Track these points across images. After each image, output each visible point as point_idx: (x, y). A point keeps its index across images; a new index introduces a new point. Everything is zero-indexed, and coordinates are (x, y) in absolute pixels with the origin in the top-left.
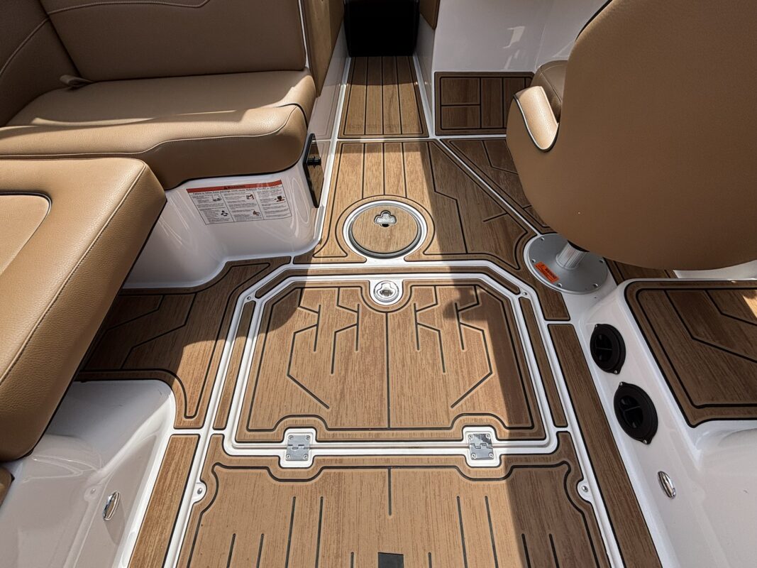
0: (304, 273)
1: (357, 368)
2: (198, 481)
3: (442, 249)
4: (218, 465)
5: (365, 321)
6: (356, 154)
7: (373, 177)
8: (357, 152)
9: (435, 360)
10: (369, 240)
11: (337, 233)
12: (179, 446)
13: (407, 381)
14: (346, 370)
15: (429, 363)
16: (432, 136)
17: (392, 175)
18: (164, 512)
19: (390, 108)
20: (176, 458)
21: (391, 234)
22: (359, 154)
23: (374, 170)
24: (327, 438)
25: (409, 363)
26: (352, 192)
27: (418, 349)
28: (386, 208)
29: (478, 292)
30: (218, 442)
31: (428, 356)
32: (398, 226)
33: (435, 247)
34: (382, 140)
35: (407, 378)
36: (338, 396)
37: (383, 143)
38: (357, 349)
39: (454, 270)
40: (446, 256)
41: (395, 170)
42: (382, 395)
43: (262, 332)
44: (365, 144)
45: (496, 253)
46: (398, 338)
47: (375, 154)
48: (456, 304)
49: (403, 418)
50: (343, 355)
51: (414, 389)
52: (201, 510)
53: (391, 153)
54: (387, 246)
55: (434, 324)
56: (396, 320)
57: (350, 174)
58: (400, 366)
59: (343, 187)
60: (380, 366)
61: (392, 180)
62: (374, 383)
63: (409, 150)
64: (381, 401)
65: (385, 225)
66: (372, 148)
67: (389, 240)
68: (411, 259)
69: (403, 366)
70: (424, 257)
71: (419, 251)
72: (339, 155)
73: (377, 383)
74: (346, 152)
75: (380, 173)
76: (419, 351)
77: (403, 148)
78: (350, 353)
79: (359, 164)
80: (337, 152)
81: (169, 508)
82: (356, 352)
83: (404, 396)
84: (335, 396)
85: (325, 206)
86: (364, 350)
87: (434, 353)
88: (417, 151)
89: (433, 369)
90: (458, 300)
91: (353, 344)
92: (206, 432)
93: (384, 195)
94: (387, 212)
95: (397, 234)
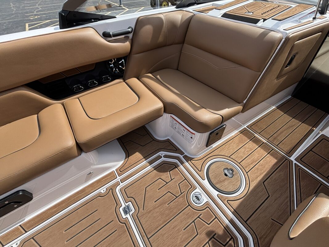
0: (182, 163)
1: (162, 210)
2: (106, 188)
3: (237, 208)
4: (112, 190)
5: (180, 199)
6: (246, 138)
7: (243, 153)
8: (247, 138)
9: (184, 241)
10: (213, 174)
11: (206, 160)
12: (112, 175)
13: (168, 234)
14: (159, 206)
15: (181, 239)
16: (293, 158)
17: (251, 159)
18: (96, 186)
19: (285, 130)
20: (109, 177)
21: (224, 181)
22: (247, 139)
23: (246, 150)
24: (134, 217)
25: (176, 230)
26: (228, 151)
27: (184, 230)
28: (234, 169)
29: (230, 242)
30: (117, 184)
31: (184, 237)
32: (230, 180)
33: (235, 204)
34: (265, 141)
35: (170, 233)
36: (148, 211)
37: (263, 143)
38: (168, 205)
39: (231, 221)
40: (236, 212)
41: (256, 158)
42: (158, 227)
43: (154, 168)
44: (255, 137)
45: (260, 238)
46: (182, 218)
47: (254, 145)
48: (216, 234)
49: (155, 242)
50: (163, 201)
51: (167, 240)
52: (100, 195)
53: (262, 150)
54: (217, 183)
55: (199, 229)
56: (189, 211)
57: (235, 144)
58: (172, 227)
59: (227, 146)
60: (167, 218)
61: (249, 161)
62: (160, 220)
63: (272, 155)
64: (155, 229)
65: (226, 175)
66: (256, 141)
67: (221, 182)
68: (220, 197)
69: (173, 228)
70: (226, 202)
71: (226, 198)
72: (239, 133)
73: (161, 222)
74: (243, 134)
75: (247, 154)
76: (183, 231)
77: (271, 152)
78: (165, 203)
79: (243, 143)
80: (240, 132)
81: (97, 186)
82: (167, 205)
83: (163, 237)
84: (148, 210)
85: (213, 147)
86: (169, 207)
87: (187, 239)
88: (276, 158)
89: (180, 243)
90: (218, 234)
91: (169, 201)
92: (119, 178)
93: (239, 163)
94: (232, 170)
95: (226, 183)
